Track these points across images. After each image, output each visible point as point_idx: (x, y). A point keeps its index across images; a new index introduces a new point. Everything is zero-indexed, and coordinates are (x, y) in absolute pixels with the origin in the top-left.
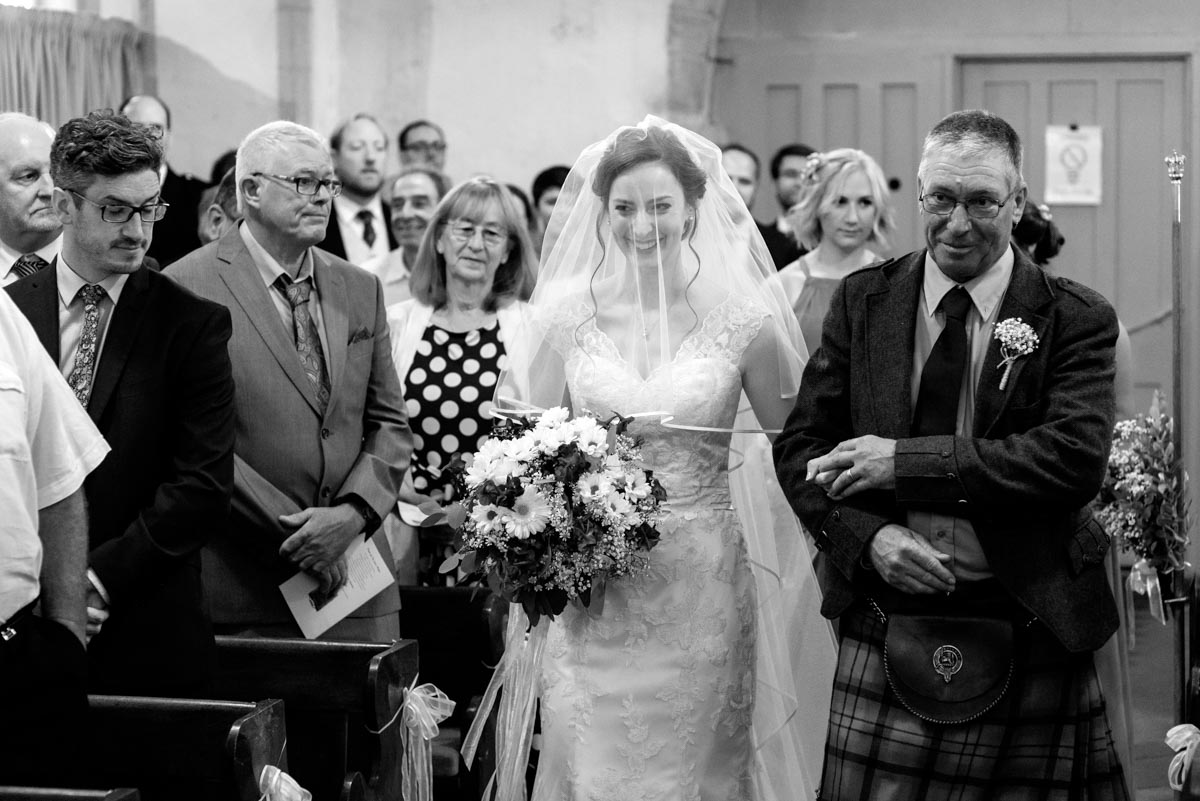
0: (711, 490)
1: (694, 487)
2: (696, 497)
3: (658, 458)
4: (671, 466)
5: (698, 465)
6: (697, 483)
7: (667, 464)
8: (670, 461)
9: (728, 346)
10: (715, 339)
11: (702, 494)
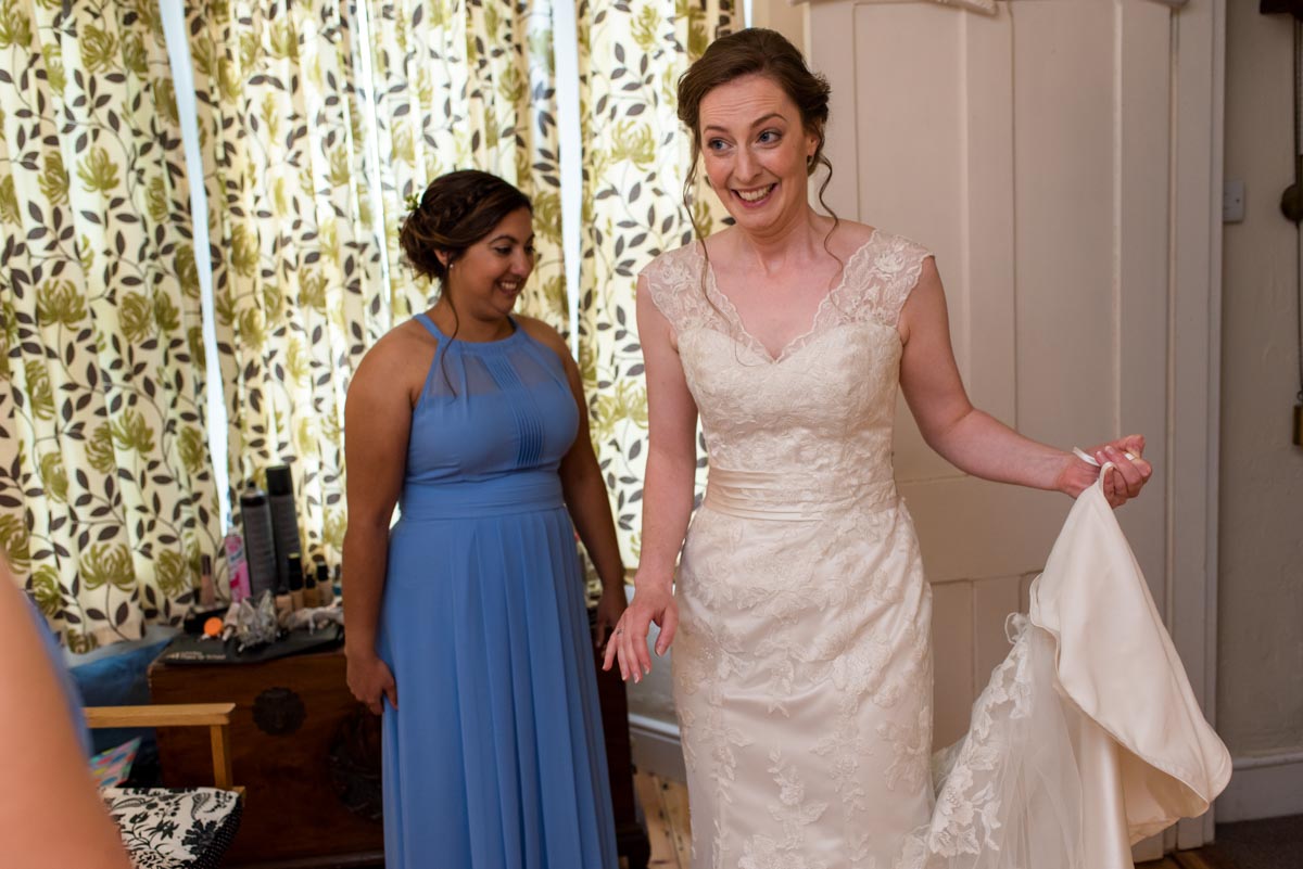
0: (873, 486)
1: (851, 486)
2: (854, 499)
3: (802, 453)
4: (820, 462)
5: (855, 458)
6: (854, 481)
7: (814, 460)
8: (818, 456)
9: (879, 303)
10: (863, 294)
11: (861, 494)
